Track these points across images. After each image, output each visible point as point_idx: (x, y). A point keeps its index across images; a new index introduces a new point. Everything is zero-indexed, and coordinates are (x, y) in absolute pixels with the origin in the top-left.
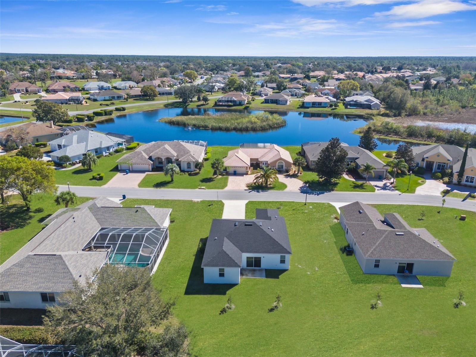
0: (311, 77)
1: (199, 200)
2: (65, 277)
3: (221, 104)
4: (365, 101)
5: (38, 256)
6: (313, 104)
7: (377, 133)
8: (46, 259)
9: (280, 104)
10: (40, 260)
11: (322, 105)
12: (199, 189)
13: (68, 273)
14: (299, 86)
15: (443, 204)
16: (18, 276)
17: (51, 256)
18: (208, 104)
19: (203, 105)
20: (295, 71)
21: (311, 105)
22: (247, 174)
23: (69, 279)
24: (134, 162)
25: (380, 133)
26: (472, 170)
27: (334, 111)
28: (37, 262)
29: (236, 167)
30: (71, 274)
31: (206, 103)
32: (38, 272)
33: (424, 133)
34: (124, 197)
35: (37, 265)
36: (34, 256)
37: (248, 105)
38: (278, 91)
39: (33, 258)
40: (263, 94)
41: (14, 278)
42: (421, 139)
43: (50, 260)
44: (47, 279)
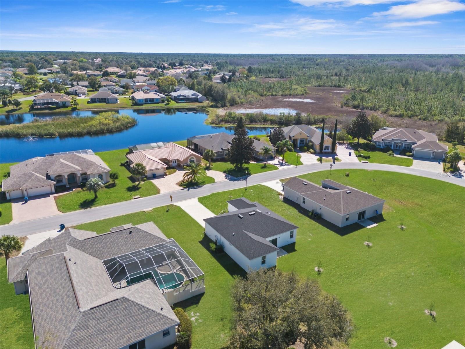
0: (110, 73)
1: (151, 209)
2: (150, 316)
3: (39, 107)
4: (192, 95)
5: (97, 308)
6: (146, 101)
7: (225, 122)
8: (109, 308)
9: (110, 102)
10: (103, 312)
11: (155, 101)
12: (134, 199)
13: (148, 311)
14: (112, 84)
15: (331, 168)
16: (91, 339)
17: (113, 303)
18: (20, 109)
19: (14, 110)
20: (86, 67)
21: (144, 102)
22: (166, 175)
23: (155, 317)
24: (30, 186)
25: (228, 122)
26: (328, 141)
27: (168, 106)
28: (101, 315)
29: (154, 170)
30: (153, 311)
31: (18, 108)
32: (113, 324)
33: (260, 118)
34: (62, 227)
35: (104, 318)
36: (92, 310)
37: (75, 106)
38: (91, 89)
39: (93, 313)
40: (79, 93)
41: (88, 343)
42: (260, 124)
43: (115, 307)
44: (129, 327)
